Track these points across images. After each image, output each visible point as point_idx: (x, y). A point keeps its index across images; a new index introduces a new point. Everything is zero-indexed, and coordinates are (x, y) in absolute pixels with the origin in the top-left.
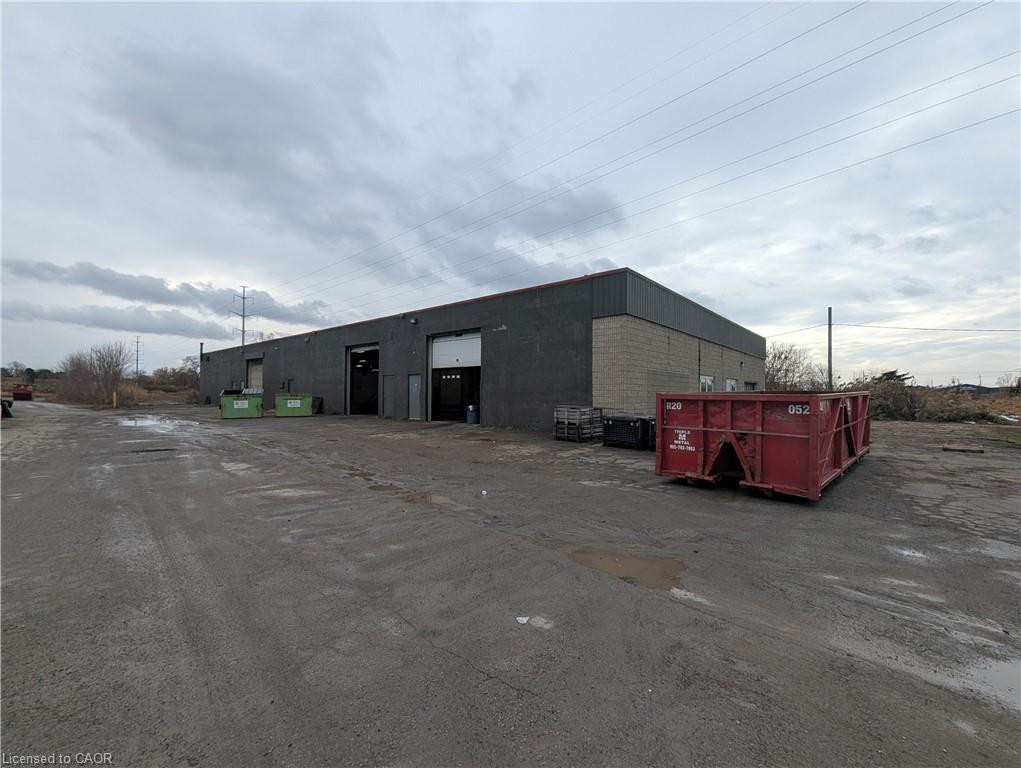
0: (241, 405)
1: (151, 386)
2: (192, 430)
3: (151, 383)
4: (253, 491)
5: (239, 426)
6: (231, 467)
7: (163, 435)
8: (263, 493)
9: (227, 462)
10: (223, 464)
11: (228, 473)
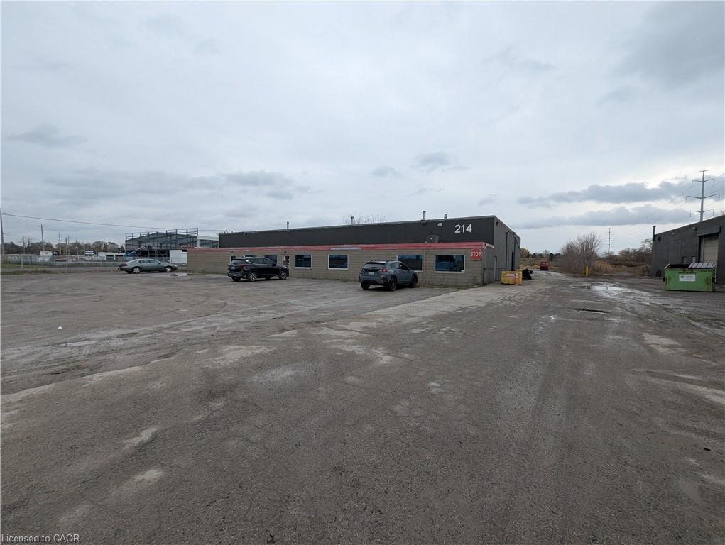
0: (687, 278)
1: (617, 263)
2: (632, 297)
3: (617, 260)
4: (667, 377)
5: (681, 298)
6: (652, 339)
7: (607, 298)
8: (679, 385)
9: (651, 334)
10: (646, 335)
11: (646, 346)
